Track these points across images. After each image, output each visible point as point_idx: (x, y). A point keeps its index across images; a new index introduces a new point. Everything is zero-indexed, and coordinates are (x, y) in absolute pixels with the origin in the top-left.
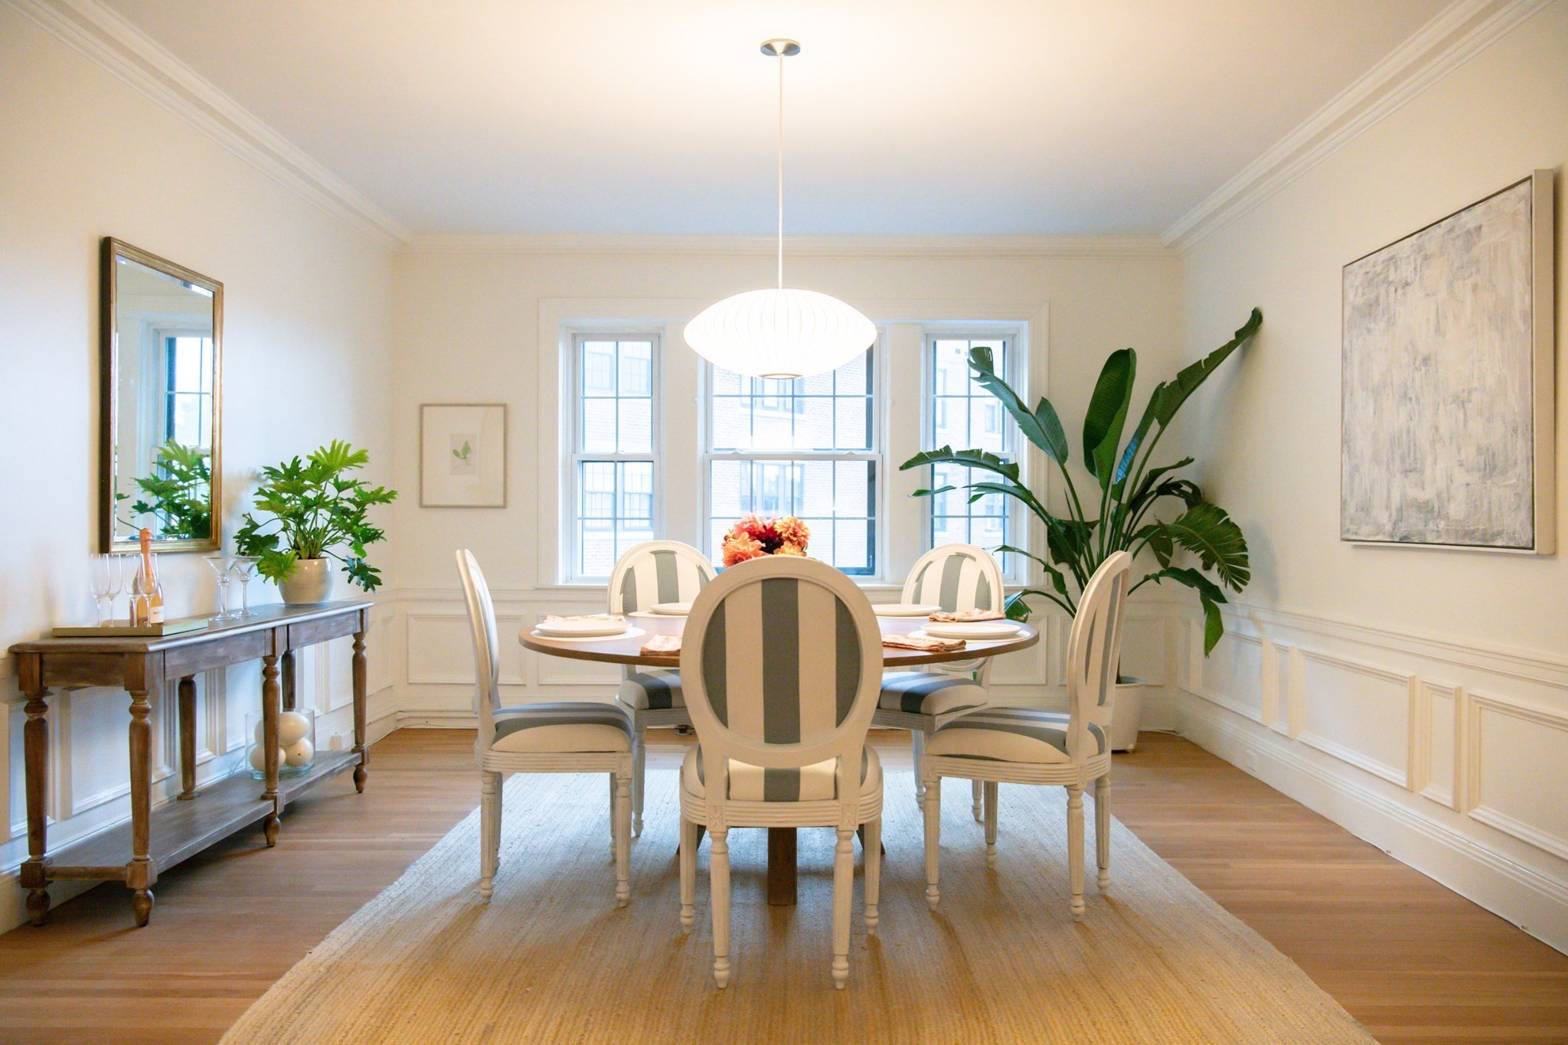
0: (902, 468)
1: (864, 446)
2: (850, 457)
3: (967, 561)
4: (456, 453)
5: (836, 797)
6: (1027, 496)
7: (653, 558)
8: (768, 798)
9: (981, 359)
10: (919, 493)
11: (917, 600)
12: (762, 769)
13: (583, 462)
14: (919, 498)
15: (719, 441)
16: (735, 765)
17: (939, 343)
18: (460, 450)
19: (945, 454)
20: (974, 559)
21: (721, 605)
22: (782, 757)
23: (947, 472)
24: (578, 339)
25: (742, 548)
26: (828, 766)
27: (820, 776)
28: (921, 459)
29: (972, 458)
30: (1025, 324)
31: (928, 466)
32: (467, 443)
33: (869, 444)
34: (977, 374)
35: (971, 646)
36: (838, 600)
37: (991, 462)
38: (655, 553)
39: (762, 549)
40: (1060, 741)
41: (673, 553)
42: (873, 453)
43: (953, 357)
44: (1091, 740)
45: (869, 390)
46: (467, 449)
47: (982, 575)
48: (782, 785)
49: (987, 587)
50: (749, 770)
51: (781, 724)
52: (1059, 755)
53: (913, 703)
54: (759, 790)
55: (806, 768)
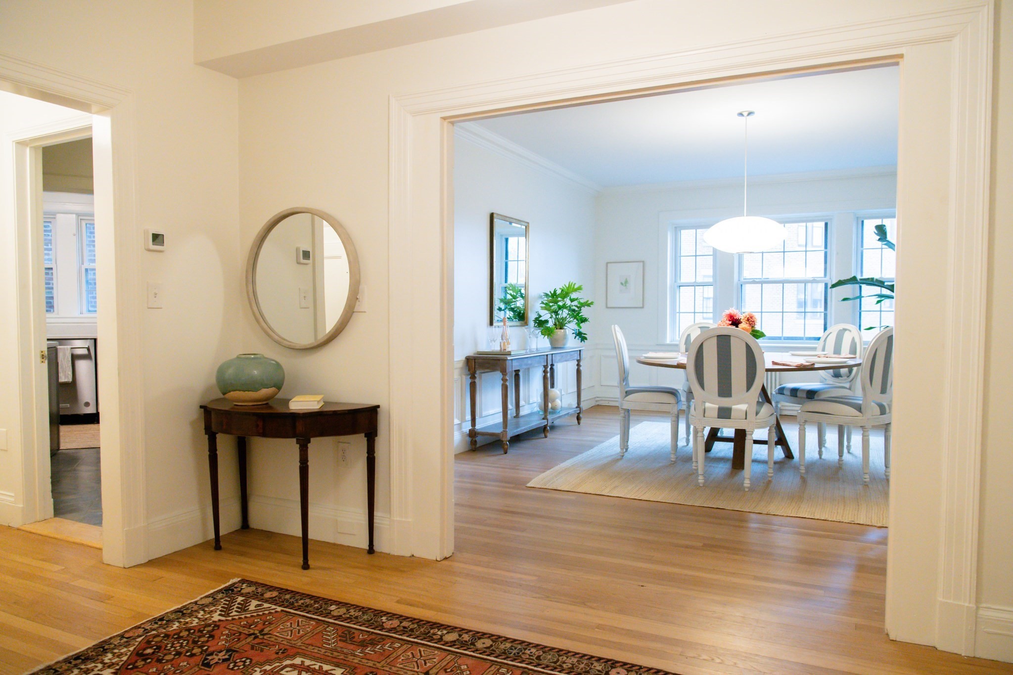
0: (836, 288)
1: (823, 276)
2: (817, 281)
3: (847, 332)
4: (622, 284)
5: (746, 419)
7: (699, 330)
8: (719, 417)
9: (881, 231)
10: (845, 299)
11: (823, 350)
12: (717, 406)
13: (680, 286)
14: (852, 300)
15: (747, 274)
16: (708, 405)
17: (866, 222)
18: (623, 283)
19: (855, 280)
20: (850, 331)
22: (725, 402)
24: (677, 229)
26: (743, 407)
27: (741, 410)
28: (840, 283)
29: (871, 282)
31: (850, 286)
32: (626, 279)
33: (825, 273)
34: (878, 237)
36: (746, 343)
37: (880, 283)
38: (700, 327)
39: (732, 324)
40: (859, 408)
43: (870, 226)
44: (877, 410)
45: (826, 247)
46: (626, 282)
47: (853, 339)
48: (725, 413)
49: (855, 344)
50: (712, 406)
51: (725, 390)
52: (857, 413)
53: (811, 394)
54: (716, 414)
55: (734, 407)
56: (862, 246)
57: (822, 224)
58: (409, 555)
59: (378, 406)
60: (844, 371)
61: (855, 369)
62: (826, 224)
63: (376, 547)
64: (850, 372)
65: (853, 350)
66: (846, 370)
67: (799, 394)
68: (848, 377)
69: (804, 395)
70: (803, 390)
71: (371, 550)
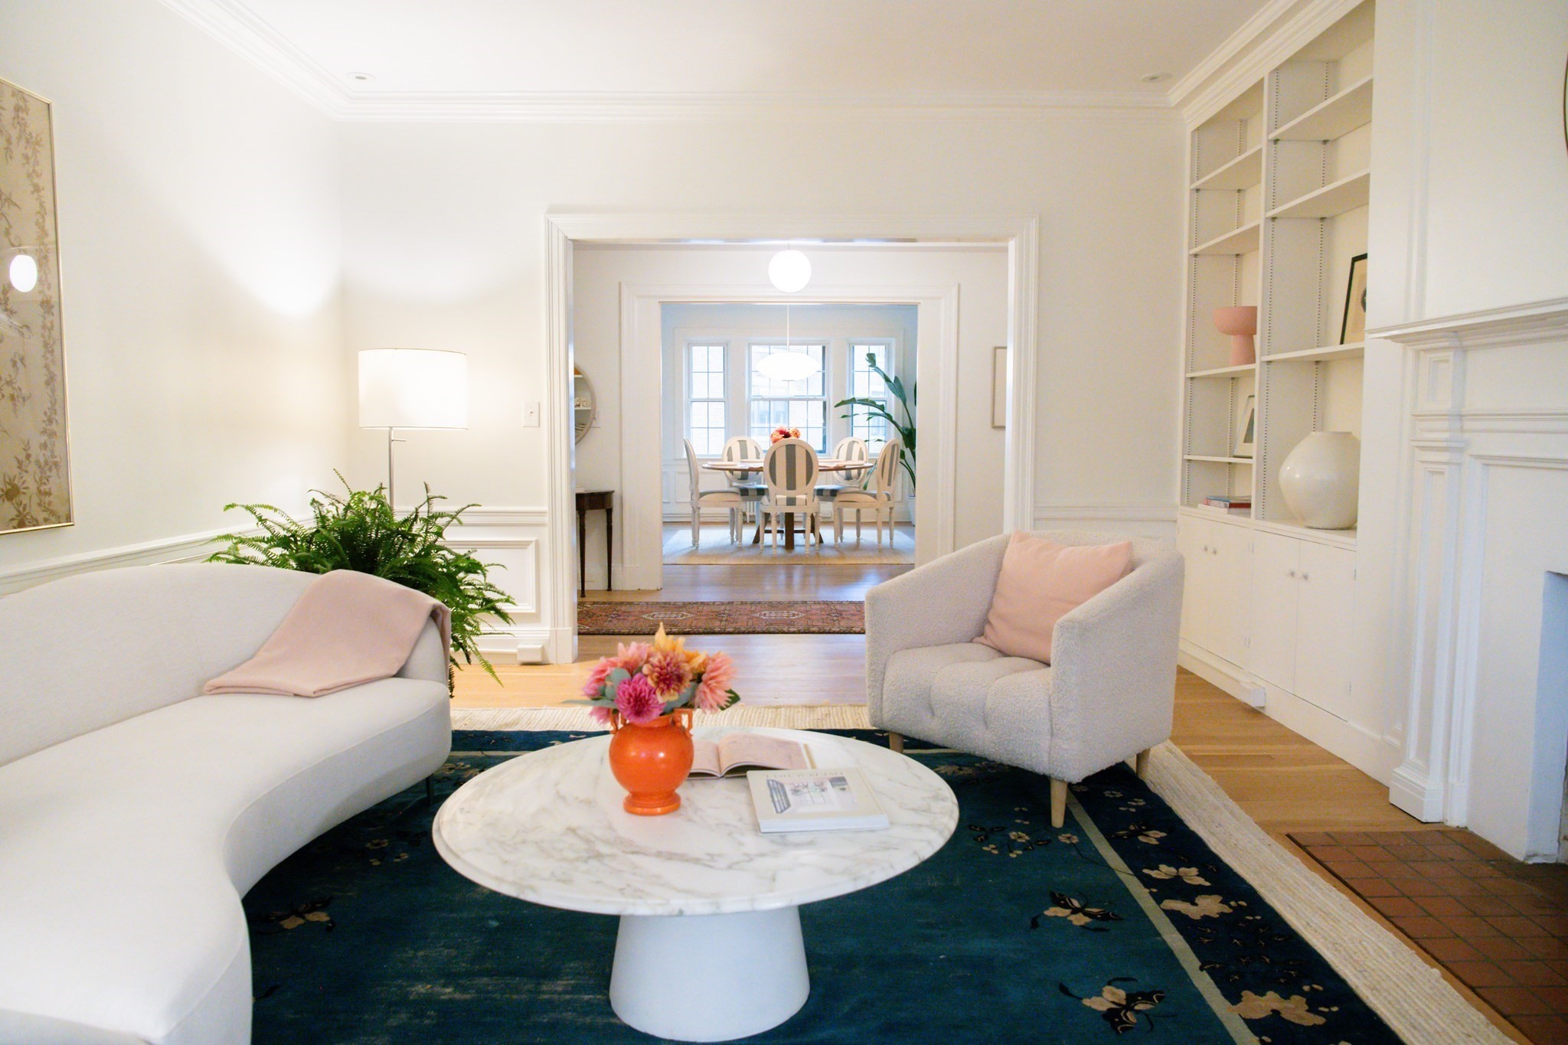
0: (835, 407)
1: (821, 395)
2: (815, 399)
3: (856, 444)
5: (806, 505)
6: (889, 417)
7: (738, 443)
8: (788, 505)
9: (871, 358)
10: (844, 417)
11: (838, 458)
12: (785, 497)
13: (694, 401)
14: (845, 419)
15: (755, 392)
16: (778, 496)
17: (856, 347)
19: (853, 401)
20: (858, 443)
21: (774, 453)
22: (792, 494)
23: (858, 408)
24: (690, 345)
25: (778, 438)
26: (804, 497)
27: (800, 499)
28: (843, 403)
29: (865, 402)
30: (894, 339)
31: (850, 405)
33: (823, 394)
34: (868, 363)
35: (847, 467)
36: (807, 451)
37: (872, 403)
38: (739, 441)
39: (784, 437)
40: (874, 496)
41: (745, 441)
42: (825, 398)
43: (861, 352)
44: (886, 498)
45: (824, 369)
47: (861, 449)
48: (791, 502)
49: (863, 453)
50: (782, 497)
51: (791, 485)
52: (874, 500)
53: (834, 493)
54: (785, 503)
55: (797, 497)
56: (853, 369)
57: (820, 348)
58: (637, 589)
59: (613, 492)
60: (854, 473)
61: (863, 471)
62: (824, 348)
63: (613, 588)
64: (859, 474)
65: (861, 458)
66: (856, 471)
67: (824, 493)
68: (857, 479)
69: (828, 493)
70: (827, 490)
71: (609, 588)
